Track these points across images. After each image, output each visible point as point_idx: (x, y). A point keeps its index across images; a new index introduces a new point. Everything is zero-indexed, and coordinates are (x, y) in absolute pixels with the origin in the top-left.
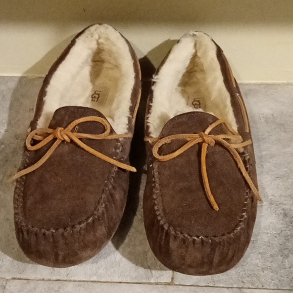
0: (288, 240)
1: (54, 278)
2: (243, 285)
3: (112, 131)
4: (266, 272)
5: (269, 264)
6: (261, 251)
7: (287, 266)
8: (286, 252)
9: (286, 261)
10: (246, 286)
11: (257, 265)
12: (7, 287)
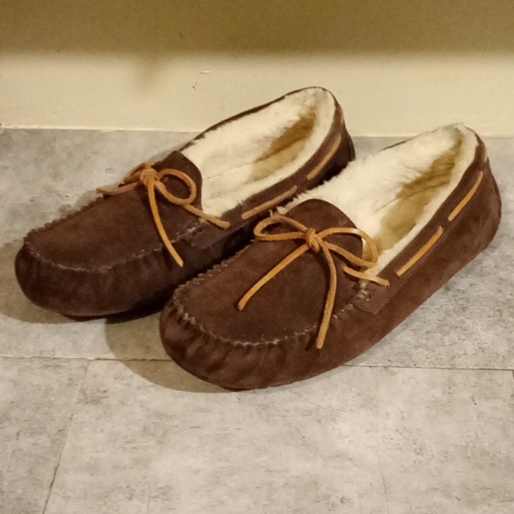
0: (449, 315)
1: (150, 358)
2: (389, 363)
3: (197, 202)
4: (420, 350)
5: (424, 342)
6: (414, 328)
7: (447, 343)
8: (446, 329)
9: (446, 338)
10: (393, 365)
11: (408, 342)
12: (89, 368)
